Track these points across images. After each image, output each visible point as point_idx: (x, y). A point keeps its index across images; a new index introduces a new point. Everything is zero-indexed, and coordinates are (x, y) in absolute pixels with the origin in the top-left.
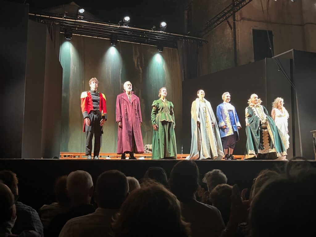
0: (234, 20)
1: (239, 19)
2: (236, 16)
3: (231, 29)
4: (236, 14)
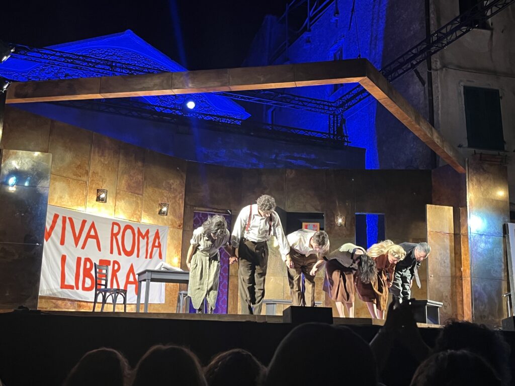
3: (423, 84)
4: (434, 58)
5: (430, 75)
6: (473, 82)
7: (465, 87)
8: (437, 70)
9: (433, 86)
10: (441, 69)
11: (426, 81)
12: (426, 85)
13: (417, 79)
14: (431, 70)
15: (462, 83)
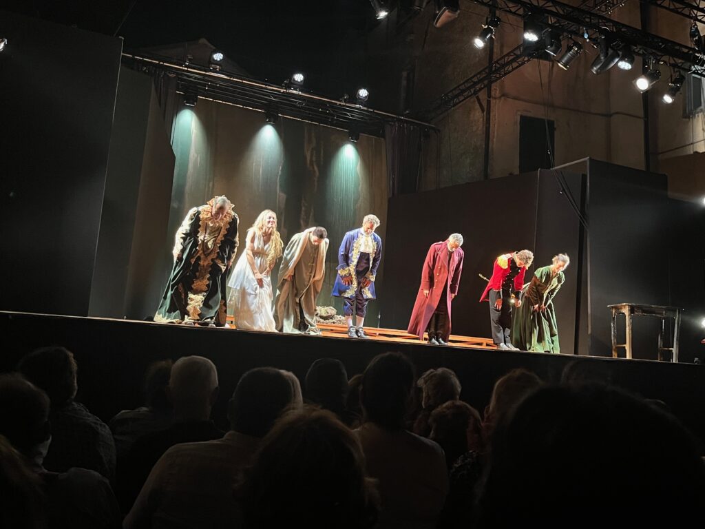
0: (489, 96)
1: (498, 94)
2: (492, 89)
3: (483, 111)
4: (494, 86)
5: (489, 103)
6: (530, 112)
7: (521, 116)
8: (495, 98)
9: (491, 115)
10: (500, 97)
11: (485, 107)
12: (485, 113)
13: (477, 106)
14: (490, 98)
15: (519, 113)
